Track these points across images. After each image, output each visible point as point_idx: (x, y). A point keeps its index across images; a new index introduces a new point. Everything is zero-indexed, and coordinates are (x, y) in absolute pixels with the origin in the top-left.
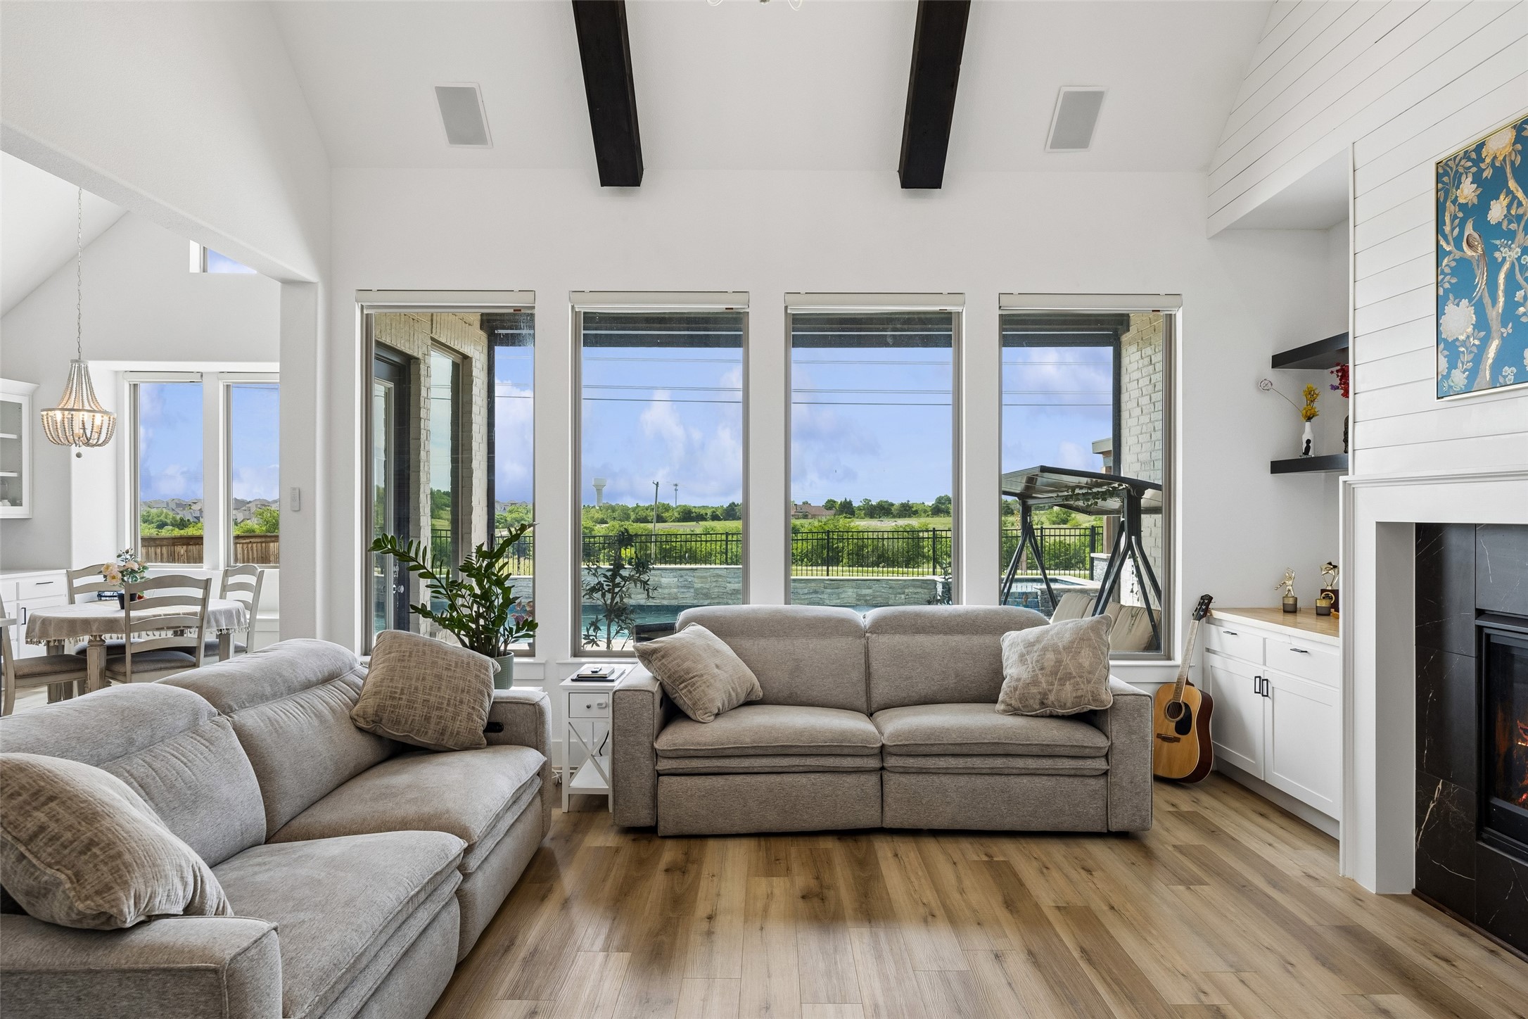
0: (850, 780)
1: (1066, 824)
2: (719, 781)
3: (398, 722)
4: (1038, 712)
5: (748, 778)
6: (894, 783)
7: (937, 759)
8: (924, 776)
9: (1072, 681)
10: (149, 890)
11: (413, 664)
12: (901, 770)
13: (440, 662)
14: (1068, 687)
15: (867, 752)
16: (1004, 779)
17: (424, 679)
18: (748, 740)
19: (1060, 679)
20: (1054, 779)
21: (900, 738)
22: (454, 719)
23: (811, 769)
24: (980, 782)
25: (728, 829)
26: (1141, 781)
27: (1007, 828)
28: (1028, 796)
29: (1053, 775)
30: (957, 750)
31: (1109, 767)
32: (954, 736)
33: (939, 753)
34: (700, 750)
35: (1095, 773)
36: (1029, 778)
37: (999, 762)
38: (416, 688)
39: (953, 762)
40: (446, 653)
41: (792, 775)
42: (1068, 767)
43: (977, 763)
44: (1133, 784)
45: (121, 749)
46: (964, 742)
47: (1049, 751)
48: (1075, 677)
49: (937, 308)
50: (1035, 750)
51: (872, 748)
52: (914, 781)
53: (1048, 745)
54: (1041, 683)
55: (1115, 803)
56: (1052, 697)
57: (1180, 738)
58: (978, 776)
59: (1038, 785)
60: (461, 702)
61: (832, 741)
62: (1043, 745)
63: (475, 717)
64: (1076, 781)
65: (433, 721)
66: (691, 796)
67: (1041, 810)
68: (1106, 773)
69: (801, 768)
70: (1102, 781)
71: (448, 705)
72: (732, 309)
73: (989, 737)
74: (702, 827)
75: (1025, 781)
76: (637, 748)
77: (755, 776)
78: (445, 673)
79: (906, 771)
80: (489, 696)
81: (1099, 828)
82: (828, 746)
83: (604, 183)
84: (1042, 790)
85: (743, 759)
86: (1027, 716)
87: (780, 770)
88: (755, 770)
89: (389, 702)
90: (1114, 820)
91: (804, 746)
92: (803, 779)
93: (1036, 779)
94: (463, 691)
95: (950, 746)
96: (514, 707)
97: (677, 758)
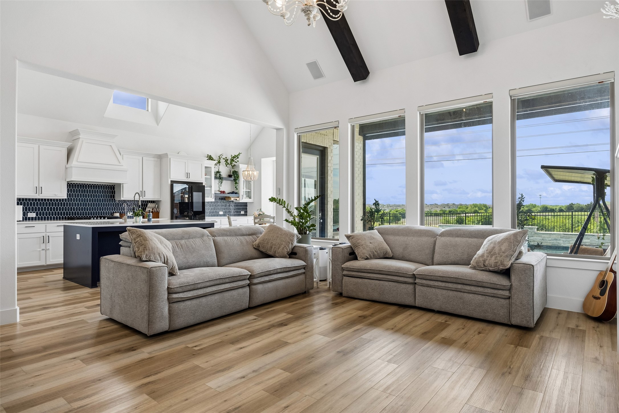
0: (403, 286)
1: (490, 317)
2: (360, 280)
3: (263, 247)
4: (483, 268)
5: (369, 280)
6: (418, 289)
7: (434, 282)
8: (430, 288)
9: (495, 256)
10: (149, 255)
11: (272, 233)
12: (421, 284)
13: (279, 233)
14: (493, 258)
15: (407, 276)
16: (462, 294)
17: (273, 237)
18: (369, 267)
19: (492, 255)
20: (484, 297)
21: (420, 272)
22: (279, 248)
23: (390, 280)
24: (451, 293)
25: (362, 297)
26: (526, 303)
27: (463, 314)
28: (471, 302)
29: (484, 295)
30: (441, 279)
31: (510, 295)
32: (440, 273)
33: (434, 280)
34: (354, 269)
35: (503, 297)
36: (473, 295)
37: (459, 286)
38: (270, 239)
39: (440, 284)
40: (283, 230)
41: (383, 281)
42: (489, 292)
43: (450, 285)
44: (522, 304)
45: (180, 238)
46: (443, 276)
47: (480, 284)
48: (497, 254)
49: (482, 102)
50: (474, 283)
51: (409, 274)
52: (425, 289)
53: (480, 282)
54: (485, 256)
55: (513, 312)
56: (487, 262)
57: (600, 298)
58: (451, 291)
59: (476, 298)
60: (282, 244)
61: (395, 270)
62: (477, 281)
63: (285, 249)
64: (495, 299)
65: (273, 248)
66: (351, 284)
67: (477, 309)
68: (509, 298)
69: (386, 279)
70: (507, 301)
71: (278, 244)
72: (401, 116)
73: (454, 275)
74: (354, 295)
75: (471, 296)
76: (337, 266)
77: (372, 280)
78: (280, 236)
79: (423, 285)
80: (292, 244)
81: (506, 322)
82: (394, 272)
83: (355, 80)
84: (478, 301)
85: (368, 274)
86: (478, 270)
87: (380, 279)
88: (372, 278)
89: (262, 242)
90: (513, 319)
91: (386, 271)
92: (387, 283)
93: (476, 296)
94: (283, 241)
95: (438, 277)
96: (299, 248)
97: (348, 271)
